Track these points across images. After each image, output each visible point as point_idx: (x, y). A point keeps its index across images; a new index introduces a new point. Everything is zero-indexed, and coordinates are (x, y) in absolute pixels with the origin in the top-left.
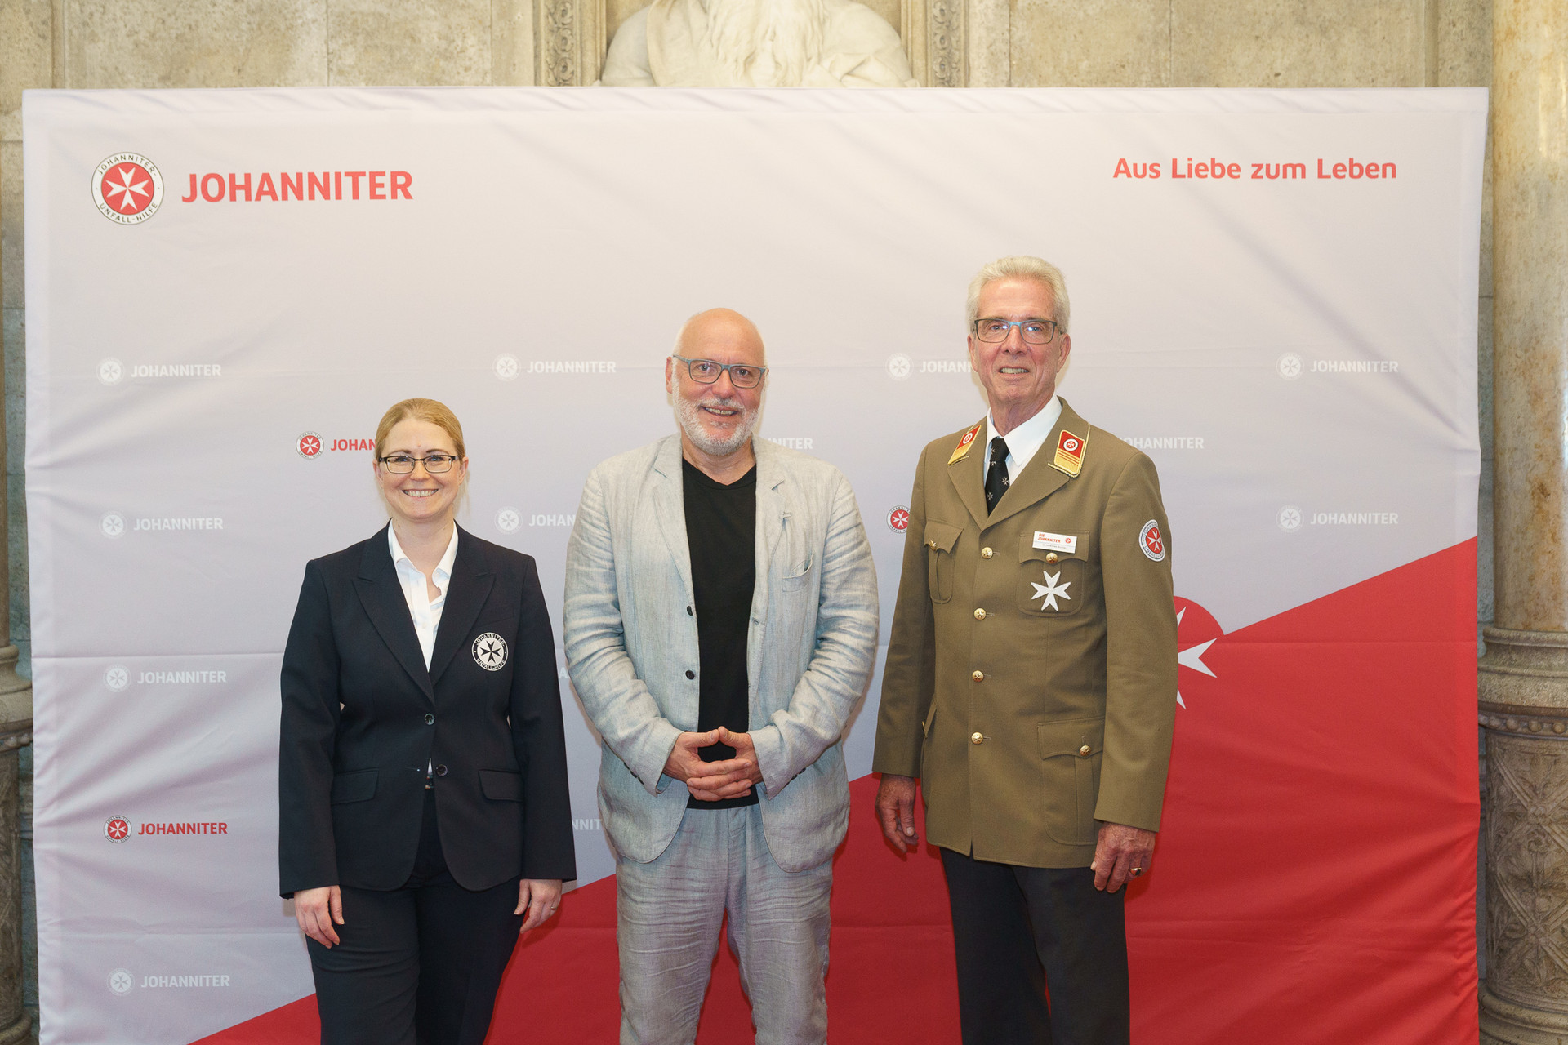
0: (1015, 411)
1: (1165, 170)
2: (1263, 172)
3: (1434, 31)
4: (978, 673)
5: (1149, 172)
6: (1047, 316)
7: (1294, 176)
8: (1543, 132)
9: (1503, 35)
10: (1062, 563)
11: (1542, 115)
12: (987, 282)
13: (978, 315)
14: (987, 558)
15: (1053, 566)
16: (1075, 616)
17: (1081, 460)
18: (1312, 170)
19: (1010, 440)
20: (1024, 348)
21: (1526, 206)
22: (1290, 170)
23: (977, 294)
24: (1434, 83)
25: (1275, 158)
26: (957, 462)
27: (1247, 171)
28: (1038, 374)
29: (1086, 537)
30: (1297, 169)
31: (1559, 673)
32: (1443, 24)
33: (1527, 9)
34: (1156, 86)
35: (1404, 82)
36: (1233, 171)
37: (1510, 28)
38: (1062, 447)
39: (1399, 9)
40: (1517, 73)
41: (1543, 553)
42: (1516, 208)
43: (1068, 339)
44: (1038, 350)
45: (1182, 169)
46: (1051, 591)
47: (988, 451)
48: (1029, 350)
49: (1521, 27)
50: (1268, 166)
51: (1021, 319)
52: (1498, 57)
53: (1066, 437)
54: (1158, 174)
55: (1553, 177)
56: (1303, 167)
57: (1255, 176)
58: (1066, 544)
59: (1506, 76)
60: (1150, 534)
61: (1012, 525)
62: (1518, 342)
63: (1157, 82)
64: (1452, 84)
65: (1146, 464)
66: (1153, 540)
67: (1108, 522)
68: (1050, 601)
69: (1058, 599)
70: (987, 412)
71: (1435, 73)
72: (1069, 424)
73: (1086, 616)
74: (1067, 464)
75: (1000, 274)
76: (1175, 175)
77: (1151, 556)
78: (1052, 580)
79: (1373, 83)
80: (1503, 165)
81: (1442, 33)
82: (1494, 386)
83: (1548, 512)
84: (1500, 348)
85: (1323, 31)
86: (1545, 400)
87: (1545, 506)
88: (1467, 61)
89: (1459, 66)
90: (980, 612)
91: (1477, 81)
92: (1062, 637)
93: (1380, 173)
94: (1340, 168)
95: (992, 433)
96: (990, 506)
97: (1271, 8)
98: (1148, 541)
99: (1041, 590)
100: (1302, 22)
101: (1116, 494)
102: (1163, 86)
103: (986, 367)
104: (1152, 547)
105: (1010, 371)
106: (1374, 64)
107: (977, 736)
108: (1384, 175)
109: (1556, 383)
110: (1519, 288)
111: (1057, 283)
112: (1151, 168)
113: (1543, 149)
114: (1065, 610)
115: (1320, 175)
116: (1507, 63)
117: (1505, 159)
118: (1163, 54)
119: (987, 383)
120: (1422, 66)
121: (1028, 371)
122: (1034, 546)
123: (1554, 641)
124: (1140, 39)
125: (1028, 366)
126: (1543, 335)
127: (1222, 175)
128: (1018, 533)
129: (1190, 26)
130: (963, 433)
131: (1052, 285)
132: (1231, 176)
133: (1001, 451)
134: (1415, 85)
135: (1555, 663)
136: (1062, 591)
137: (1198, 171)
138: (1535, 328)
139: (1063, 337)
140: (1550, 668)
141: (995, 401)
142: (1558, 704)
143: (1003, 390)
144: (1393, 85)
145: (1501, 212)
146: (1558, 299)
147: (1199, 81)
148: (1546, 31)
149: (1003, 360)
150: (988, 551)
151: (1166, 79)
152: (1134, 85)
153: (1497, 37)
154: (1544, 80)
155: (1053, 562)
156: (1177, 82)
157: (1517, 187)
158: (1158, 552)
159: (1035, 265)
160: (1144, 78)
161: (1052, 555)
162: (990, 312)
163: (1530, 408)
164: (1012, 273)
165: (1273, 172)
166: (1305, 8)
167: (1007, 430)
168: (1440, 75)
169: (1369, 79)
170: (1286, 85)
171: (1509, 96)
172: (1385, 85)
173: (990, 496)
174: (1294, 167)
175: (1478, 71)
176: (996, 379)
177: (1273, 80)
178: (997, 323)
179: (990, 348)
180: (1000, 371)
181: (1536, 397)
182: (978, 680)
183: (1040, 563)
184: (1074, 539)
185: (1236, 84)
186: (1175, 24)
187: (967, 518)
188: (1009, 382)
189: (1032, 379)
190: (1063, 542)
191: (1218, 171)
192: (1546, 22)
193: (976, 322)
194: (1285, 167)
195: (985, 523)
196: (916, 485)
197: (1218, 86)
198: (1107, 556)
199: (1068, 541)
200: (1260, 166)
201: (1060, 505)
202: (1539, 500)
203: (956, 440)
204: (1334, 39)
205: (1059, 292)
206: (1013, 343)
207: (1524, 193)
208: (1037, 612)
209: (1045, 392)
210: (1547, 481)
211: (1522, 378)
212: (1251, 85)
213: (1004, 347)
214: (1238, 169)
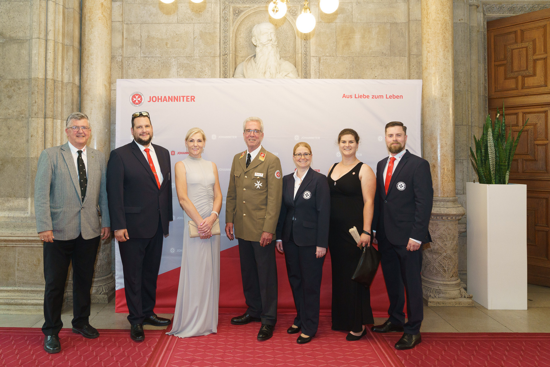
0: (252, 148)
1: (353, 97)
2: (374, 97)
3: (409, 67)
4: (244, 202)
5: (350, 97)
6: (259, 129)
7: (381, 98)
8: (433, 89)
9: (424, 69)
10: (261, 179)
11: (433, 86)
12: (247, 122)
13: (245, 129)
14: (246, 178)
15: (259, 179)
16: (263, 190)
17: (264, 158)
18: (385, 97)
19: (251, 154)
20: (254, 136)
21: (430, 105)
22: (380, 97)
23: (245, 124)
24: (410, 79)
25: (377, 94)
26: (241, 158)
27: (371, 97)
28: (257, 141)
29: (265, 173)
30: (382, 97)
31: (438, 206)
32: (411, 66)
33: (429, 63)
34: (350, 79)
35: (403, 78)
36: (368, 97)
37: (426, 67)
38: (261, 155)
39: (402, 63)
40: (427, 76)
41: (434, 180)
42: (428, 105)
43: (263, 133)
44: (257, 136)
45: (357, 96)
46: (258, 185)
47: (247, 156)
48: (255, 136)
49: (428, 67)
50: (375, 96)
51: (254, 130)
52: (423, 73)
53: (262, 153)
54: (352, 97)
55: (435, 99)
56: (383, 96)
57: (372, 98)
58: (261, 175)
59: (425, 77)
60: (277, 173)
61: (251, 171)
62: (428, 134)
63: (350, 78)
64: (413, 79)
65: (278, 159)
66: (278, 174)
67: (269, 170)
68: (258, 187)
69: (260, 186)
70: (247, 148)
71: (410, 76)
72: (263, 150)
73: (265, 190)
74: (262, 159)
75: (250, 120)
76: (355, 98)
77: (277, 177)
78: (258, 182)
79: (396, 78)
80: (425, 96)
81: (411, 68)
82: (423, 144)
83: (435, 171)
84: (424, 135)
85: (386, 68)
86: (434, 147)
87: (435, 170)
88: (416, 74)
89: (415, 75)
90: (245, 189)
91: (419, 78)
92: (261, 194)
93: (399, 98)
94: (391, 96)
95: (248, 153)
96: (247, 167)
97: (374, 63)
98: (277, 174)
99: (256, 185)
100: (381, 65)
101: (271, 165)
102: (352, 79)
103: (247, 139)
104: (277, 176)
105: (251, 140)
106: (396, 74)
107: (244, 215)
108: (400, 98)
109: (437, 143)
110: (429, 122)
111: (261, 122)
112: (350, 96)
113: (433, 93)
114: (261, 189)
115: (386, 98)
116: (425, 74)
117: (425, 95)
118: (351, 72)
119: (247, 142)
120: (407, 75)
121: (255, 140)
122: (255, 175)
123: (437, 199)
124: (347, 69)
125: (255, 139)
126: (434, 133)
127: (365, 98)
128: (252, 173)
129: (357, 66)
130: (242, 153)
131: (260, 123)
132: (367, 98)
133: (249, 156)
134: (405, 79)
135: (437, 204)
136: (260, 185)
137: (360, 97)
138: (432, 131)
139: (262, 133)
140: (436, 205)
141: (248, 146)
142: (438, 213)
143: (250, 144)
144: (401, 79)
145: (424, 106)
146: (437, 125)
147: (359, 78)
148: (434, 68)
149: (250, 138)
150: (246, 177)
151: (352, 77)
152: (345, 78)
153: (423, 69)
154: (433, 78)
155: (258, 179)
156: (355, 78)
157: (428, 101)
158: (279, 177)
159: (257, 119)
160: (347, 77)
161: (258, 177)
162: (247, 128)
163: (431, 148)
164: (252, 120)
165: (376, 97)
166: (382, 63)
167: (251, 152)
168: (411, 77)
169: (395, 78)
170: (378, 79)
171: (426, 81)
172: (399, 79)
173: (247, 165)
174: (381, 96)
175: (419, 76)
176: (249, 141)
177: (375, 77)
178: (249, 130)
179: (247, 135)
180: (249, 140)
181: (432, 146)
182: (244, 203)
183: (256, 179)
184: (263, 174)
185: (367, 78)
186: (354, 66)
187: (242, 170)
188: (251, 142)
189: (256, 142)
190: (260, 175)
191: (365, 97)
192: (433, 66)
193: (245, 130)
194: (379, 96)
195: (246, 170)
196: (233, 163)
197: (363, 79)
198: (269, 177)
199: (262, 174)
200: (374, 96)
201: (260, 167)
202: (433, 168)
203: (241, 154)
204: (388, 69)
205: (262, 124)
206: (252, 135)
207: (429, 102)
208: (256, 189)
209: (259, 144)
210: (435, 164)
211: (429, 142)
212: (370, 79)
213: (250, 135)
214: (369, 97)
